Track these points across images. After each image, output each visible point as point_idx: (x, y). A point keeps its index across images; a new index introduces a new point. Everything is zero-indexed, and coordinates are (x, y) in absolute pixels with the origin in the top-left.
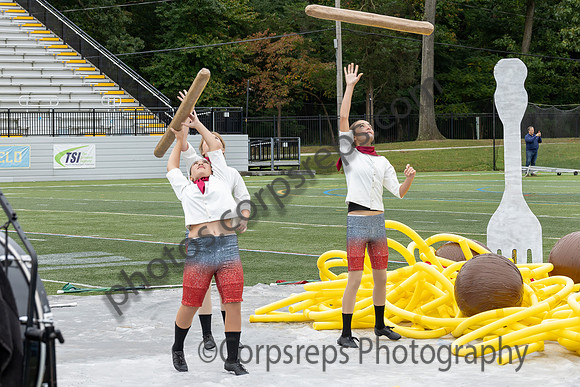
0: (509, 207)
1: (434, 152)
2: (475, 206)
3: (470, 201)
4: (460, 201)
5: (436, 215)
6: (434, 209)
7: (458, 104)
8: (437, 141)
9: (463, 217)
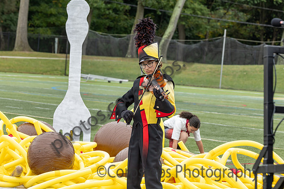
0: (70, 101)
1: (24, 60)
2: (49, 99)
3: (46, 95)
4: (39, 94)
5: (22, 103)
6: (21, 99)
7: (44, 28)
8: (27, 53)
9: (40, 105)
